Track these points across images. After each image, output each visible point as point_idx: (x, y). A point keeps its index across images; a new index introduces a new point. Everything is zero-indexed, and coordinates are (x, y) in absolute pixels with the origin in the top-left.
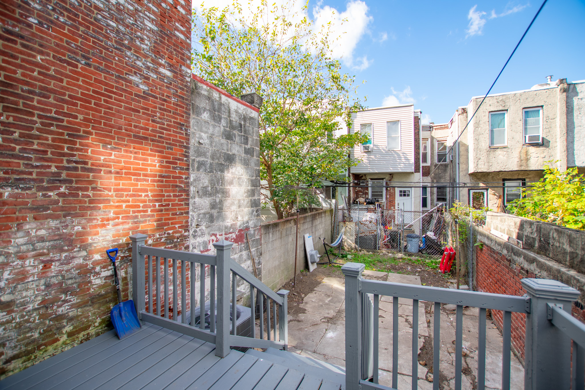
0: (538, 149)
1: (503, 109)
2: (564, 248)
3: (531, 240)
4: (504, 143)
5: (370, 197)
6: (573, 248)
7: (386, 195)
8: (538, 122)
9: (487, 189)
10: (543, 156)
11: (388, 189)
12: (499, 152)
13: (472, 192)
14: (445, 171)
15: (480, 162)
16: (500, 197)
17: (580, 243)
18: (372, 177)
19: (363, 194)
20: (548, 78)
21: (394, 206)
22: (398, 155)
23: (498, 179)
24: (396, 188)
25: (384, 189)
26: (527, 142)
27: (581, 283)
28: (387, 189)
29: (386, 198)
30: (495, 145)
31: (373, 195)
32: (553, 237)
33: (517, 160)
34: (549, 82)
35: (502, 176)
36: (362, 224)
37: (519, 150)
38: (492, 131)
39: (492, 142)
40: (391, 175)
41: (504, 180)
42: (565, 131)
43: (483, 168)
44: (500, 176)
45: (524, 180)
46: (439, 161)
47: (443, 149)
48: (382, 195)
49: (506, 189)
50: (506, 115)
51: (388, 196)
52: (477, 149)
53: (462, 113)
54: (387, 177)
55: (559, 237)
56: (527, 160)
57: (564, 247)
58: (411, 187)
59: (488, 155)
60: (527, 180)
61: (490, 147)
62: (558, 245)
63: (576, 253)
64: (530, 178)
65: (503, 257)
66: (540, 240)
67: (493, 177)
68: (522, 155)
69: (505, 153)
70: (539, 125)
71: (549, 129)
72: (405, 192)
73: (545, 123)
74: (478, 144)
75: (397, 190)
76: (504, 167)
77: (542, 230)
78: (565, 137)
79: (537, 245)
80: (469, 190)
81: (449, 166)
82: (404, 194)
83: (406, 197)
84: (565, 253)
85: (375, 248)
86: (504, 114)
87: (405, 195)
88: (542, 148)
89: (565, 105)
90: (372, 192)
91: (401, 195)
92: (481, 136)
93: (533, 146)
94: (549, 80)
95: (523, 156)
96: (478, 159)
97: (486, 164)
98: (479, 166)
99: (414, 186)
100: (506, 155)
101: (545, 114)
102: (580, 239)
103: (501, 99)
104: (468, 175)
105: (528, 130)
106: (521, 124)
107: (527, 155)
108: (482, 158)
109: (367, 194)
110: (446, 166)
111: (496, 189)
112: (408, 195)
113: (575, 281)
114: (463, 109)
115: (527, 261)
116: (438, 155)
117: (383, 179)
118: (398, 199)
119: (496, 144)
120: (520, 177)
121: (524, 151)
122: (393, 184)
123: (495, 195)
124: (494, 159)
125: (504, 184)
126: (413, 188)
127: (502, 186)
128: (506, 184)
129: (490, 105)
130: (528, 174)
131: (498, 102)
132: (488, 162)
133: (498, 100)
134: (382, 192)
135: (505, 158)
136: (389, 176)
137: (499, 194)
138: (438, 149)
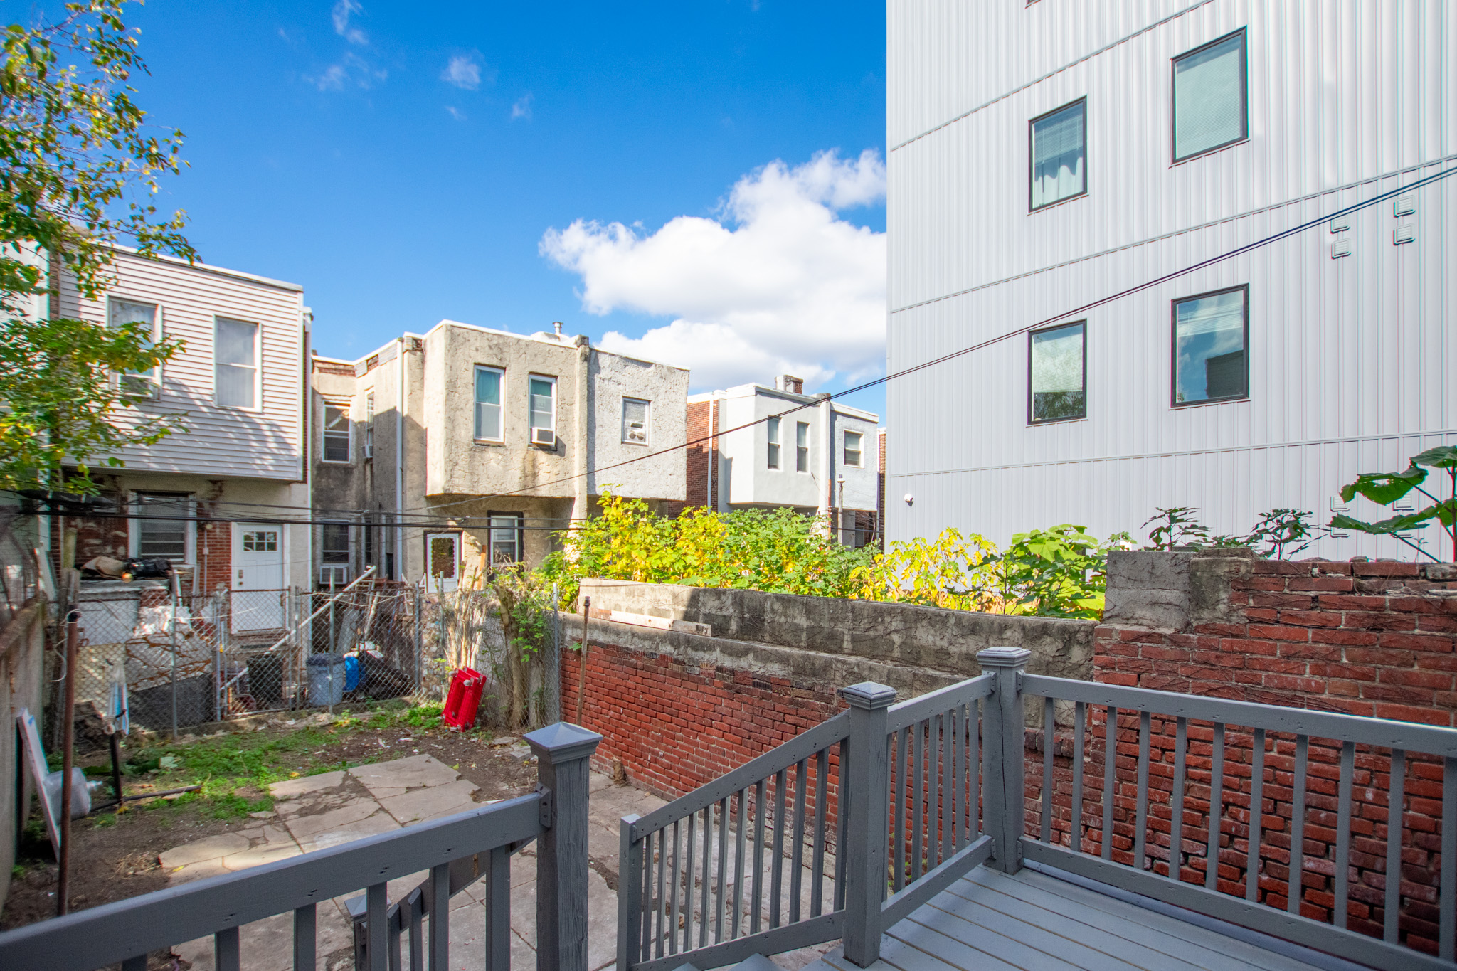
0: (550, 456)
1: (499, 364)
2: (795, 624)
3: (720, 620)
4: (497, 436)
5: (133, 552)
6: (814, 620)
7: (200, 546)
8: (549, 404)
9: (460, 533)
10: (556, 471)
11: (209, 527)
12: (490, 454)
13: (430, 538)
14: (345, 483)
15: (458, 472)
16: (482, 549)
17: (826, 611)
18: (141, 487)
19: (105, 543)
20: (557, 325)
21: (227, 580)
22: (256, 428)
23: (480, 512)
24: (234, 526)
25: (191, 528)
26: (535, 440)
27: (850, 664)
28: (201, 528)
29: (200, 556)
30: (484, 439)
31: (144, 547)
32: (773, 610)
33: (518, 474)
34: (558, 334)
35: (486, 506)
36: (152, 645)
37: (522, 456)
38: (478, 407)
39: (478, 432)
40: (218, 484)
41: (490, 513)
42: (585, 432)
43: (462, 487)
44: (484, 505)
45: (521, 515)
46: (329, 455)
47: (340, 426)
48: (181, 548)
49: (493, 531)
50: (502, 379)
51: (206, 551)
52: (451, 441)
53: (414, 350)
54: (203, 491)
55: (785, 608)
56: (535, 475)
57: (796, 621)
58: (282, 522)
59: (472, 457)
60: (526, 515)
61: (474, 440)
62: (783, 619)
63: (820, 627)
64: (530, 512)
65: (665, 659)
66: (742, 618)
67: (471, 506)
68: (527, 465)
69: (500, 457)
70: (550, 410)
71: (565, 422)
72: (261, 536)
73: (560, 410)
74: (453, 430)
75: (238, 533)
76: (498, 487)
77: (746, 601)
78: (585, 442)
79: (734, 626)
80: (425, 533)
81: (356, 472)
82: (261, 544)
83: (266, 554)
84: (797, 629)
85: (210, 717)
86: (499, 375)
87: (260, 547)
88: (555, 457)
89: (585, 383)
90: (144, 536)
91: (248, 546)
92: (458, 413)
93: (543, 450)
94: (557, 329)
95: (529, 468)
96: (451, 464)
97: (468, 477)
98: (456, 481)
99: (290, 518)
100: (502, 463)
101: (560, 392)
102: (826, 607)
103: (495, 342)
104: (423, 499)
105: (536, 418)
106: (526, 402)
107: (534, 466)
108: (460, 462)
109: (125, 542)
110: (348, 470)
111: (476, 531)
112: (272, 547)
113: (839, 665)
114: (416, 340)
115: (730, 655)
116: (326, 439)
117: (185, 494)
118: (239, 557)
119: (485, 436)
120: (516, 509)
121: (529, 458)
122: (222, 510)
123: (475, 545)
124: (481, 467)
125: (489, 522)
126: (287, 526)
127: (486, 525)
128: (494, 523)
129: (477, 350)
130: (528, 505)
131: (490, 347)
132: (472, 474)
133: (491, 344)
134: (183, 536)
135: (500, 467)
136: (210, 486)
137: (481, 542)
138: (328, 422)
